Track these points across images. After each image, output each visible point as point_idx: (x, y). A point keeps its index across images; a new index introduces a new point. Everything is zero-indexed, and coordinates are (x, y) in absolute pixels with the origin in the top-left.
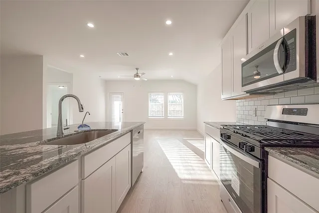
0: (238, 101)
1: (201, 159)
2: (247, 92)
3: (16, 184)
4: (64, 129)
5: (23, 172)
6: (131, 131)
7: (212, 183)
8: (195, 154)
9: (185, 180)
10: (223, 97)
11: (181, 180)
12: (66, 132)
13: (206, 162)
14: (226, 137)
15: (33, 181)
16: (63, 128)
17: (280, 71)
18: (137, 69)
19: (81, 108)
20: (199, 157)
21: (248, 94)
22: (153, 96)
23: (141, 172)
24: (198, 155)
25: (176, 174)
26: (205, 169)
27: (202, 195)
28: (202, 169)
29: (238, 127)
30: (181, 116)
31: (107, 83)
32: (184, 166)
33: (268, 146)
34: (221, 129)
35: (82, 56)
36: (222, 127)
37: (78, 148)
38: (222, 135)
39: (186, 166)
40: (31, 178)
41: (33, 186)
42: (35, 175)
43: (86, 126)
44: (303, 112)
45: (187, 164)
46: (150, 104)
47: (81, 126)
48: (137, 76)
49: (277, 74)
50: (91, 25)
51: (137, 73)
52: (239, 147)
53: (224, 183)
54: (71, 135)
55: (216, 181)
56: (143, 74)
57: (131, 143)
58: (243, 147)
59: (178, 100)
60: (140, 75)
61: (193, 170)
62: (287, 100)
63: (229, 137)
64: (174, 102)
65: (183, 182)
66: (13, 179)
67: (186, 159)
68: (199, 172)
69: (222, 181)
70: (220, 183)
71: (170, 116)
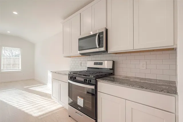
0: (71, 58)
2: (80, 54)
8: (41, 96)
11: (37, 117)
13: (54, 98)
17: (98, 47)
21: (81, 55)
27: (58, 119)
28: (50, 104)
30: (18, 69)
33: (97, 78)
36: (69, 73)
44: (101, 64)
45: (37, 105)
49: (96, 48)
53: (71, 105)
61: (44, 107)
62: (94, 59)
68: (48, 107)
71: (4, 69)
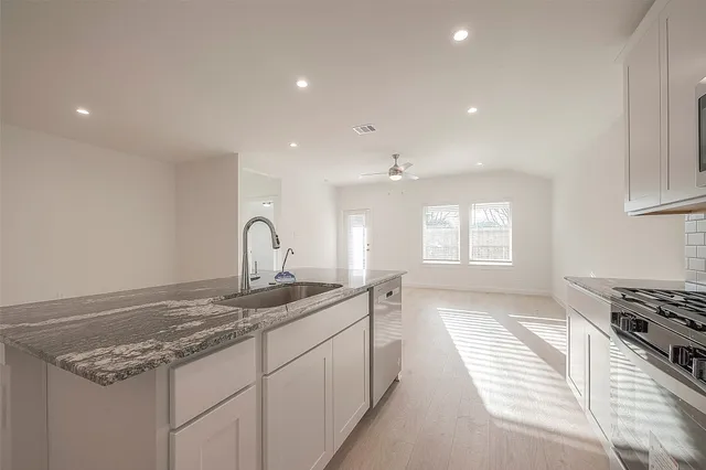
0: (693, 216)
1: (557, 375)
3: (151, 364)
4: (252, 279)
5: (166, 347)
6: (370, 290)
7: (587, 447)
8: (540, 360)
9: (503, 420)
10: (632, 206)
12: (254, 285)
13: (571, 386)
14: (630, 326)
15: (178, 365)
16: (250, 277)
18: (395, 157)
19: (276, 243)
20: (549, 367)
22: (436, 213)
23: (396, 381)
24: (549, 364)
25: (480, 401)
26: (567, 403)
29: (677, 298)
30: (507, 258)
31: (340, 192)
32: (502, 385)
34: (613, 299)
35: (293, 145)
36: (618, 294)
37: (258, 315)
38: (615, 317)
39: (510, 386)
40: (173, 359)
41: (178, 372)
42: (179, 354)
43: (288, 274)
45: (512, 382)
46: (427, 231)
47: (280, 275)
48: (395, 171)
50: (302, 84)
51: (396, 165)
52: (675, 360)
53: (624, 456)
54: (262, 290)
55: (599, 445)
56: (410, 165)
57: (371, 314)
58: (691, 364)
59: (499, 221)
60: (402, 168)
63: (642, 326)
64: (489, 225)
65: (499, 424)
66: (151, 356)
67: (511, 367)
69: (618, 448)
70: (612, 454)
71: (476, 260)
